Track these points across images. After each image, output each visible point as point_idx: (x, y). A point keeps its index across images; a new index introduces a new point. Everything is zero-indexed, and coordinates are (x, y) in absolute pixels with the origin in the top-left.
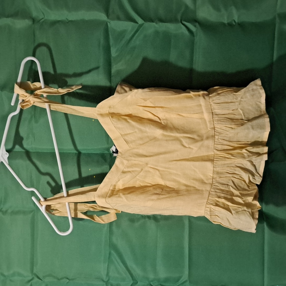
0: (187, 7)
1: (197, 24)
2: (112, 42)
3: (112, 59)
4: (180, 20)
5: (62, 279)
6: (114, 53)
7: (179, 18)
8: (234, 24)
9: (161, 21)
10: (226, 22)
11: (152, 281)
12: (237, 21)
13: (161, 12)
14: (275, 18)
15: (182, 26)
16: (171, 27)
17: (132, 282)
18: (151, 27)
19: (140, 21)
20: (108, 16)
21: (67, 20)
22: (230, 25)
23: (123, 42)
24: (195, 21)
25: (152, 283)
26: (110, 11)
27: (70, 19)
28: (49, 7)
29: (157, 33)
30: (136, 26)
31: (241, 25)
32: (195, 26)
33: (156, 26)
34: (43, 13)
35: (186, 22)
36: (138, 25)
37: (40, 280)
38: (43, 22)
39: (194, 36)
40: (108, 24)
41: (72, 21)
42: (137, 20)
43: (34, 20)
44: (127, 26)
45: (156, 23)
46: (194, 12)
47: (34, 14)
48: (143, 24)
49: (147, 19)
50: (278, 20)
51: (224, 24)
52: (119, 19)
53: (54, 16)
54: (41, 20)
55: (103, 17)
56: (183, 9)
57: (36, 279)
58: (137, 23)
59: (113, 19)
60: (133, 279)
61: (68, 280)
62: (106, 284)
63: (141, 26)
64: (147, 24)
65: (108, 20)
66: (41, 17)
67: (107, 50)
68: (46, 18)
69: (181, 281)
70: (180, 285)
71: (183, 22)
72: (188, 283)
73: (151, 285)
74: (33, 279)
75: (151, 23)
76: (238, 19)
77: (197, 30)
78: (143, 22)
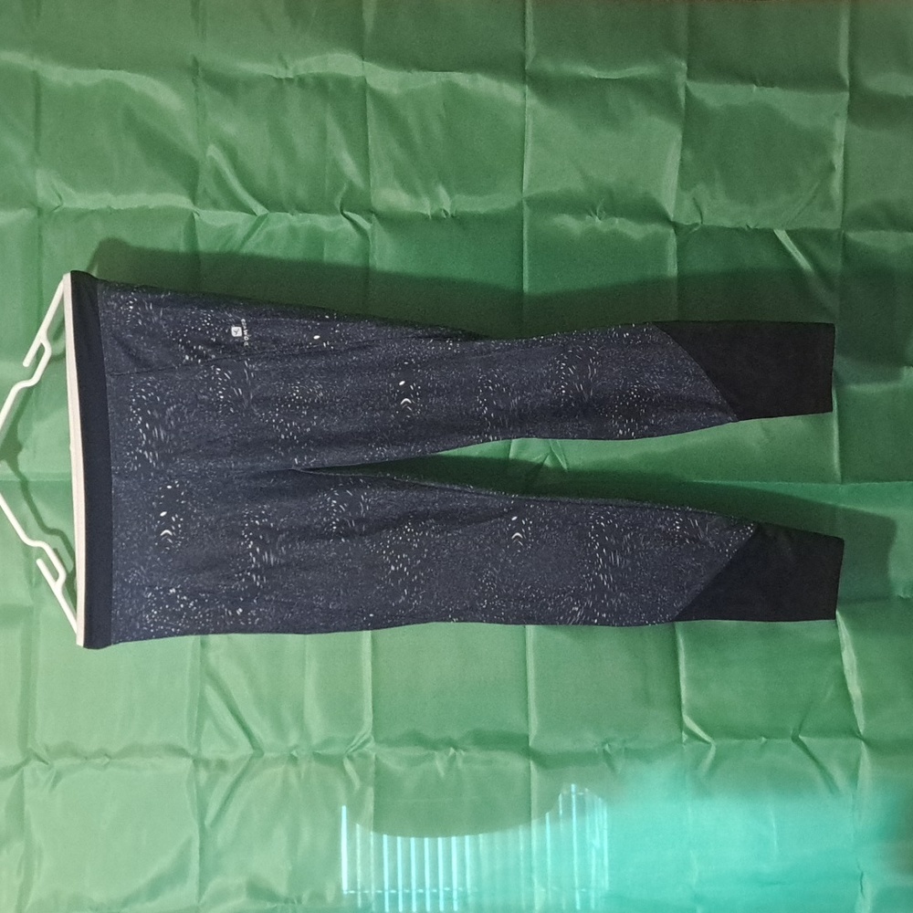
0: (351, 183)
1: (373, 217)
4: (339, 209)
5: (93, 756)
7: (338, 205)
8: (444, 216)
9: (302, 209)
10: (428, 211)
11: (296, 747)
12: (448, 210)
13: (302, 193)
14: (520, 206)
15: (344, 219)
16: (322, 222)
17: (251, 752)
18: (282, 221)
19: (260, 210)
20: (194, 199)
21: (110, 208)
22: (437, 218)
24: (369, 211)
25: (294, 753)
26: (200, 191)
27: (116, 207)
28: (74, 185)
29: (293, 230)
30: (250, 220)
31: (460, 220)
32: (369, 220)
33: (293, 218)
34: (60, 197)
35: (352, 212)
36: (256, 218)
37: (42, 763)
38: (59, 212)
39: (368, 240)
40: (195, 215)
41: (118, 211)
42: (254, 209)
43: (40, 211)
45: (292, 214)
46: (367, 195)
47: (42, 194)
48: (267, 215)
49: (273, 204)
50: (527, 211)
51: (426, 218)
52: (215, 205)
53: (82, 201)
54: (56, 208)
55: (183, 202)
56: (345, 188)
57: (34, 764)
58: (255, 214)
59: (203, 207)
60: (253, 748)
61: (107, 760)
62: (194, 761)
63: (263, 218)
64: (275, 216)
65: (196, 209)
66: (57, 205)
68: (65, 205)
69: (357, 741)
70: (356, 750)
71: (345, 213)
72: (371, 745)
73: (292, 756)
74: (25, 762)
75: (283, 214)
76: (452, 207)
77: (373, 228)
78: (266, 211)
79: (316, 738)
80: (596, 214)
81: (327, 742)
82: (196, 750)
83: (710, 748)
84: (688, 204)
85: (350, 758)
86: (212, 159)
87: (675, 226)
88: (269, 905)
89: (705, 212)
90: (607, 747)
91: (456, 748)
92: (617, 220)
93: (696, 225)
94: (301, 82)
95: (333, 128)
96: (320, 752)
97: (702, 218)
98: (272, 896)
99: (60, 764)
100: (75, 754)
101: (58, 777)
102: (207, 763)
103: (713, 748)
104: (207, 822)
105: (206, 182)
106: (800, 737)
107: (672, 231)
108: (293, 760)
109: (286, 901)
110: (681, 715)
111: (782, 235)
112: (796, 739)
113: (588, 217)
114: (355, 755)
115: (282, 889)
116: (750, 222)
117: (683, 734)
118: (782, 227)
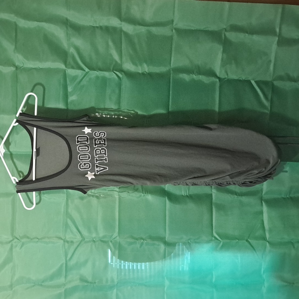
0: (116, 62)
1: (123, 73)
2: (68, 82)
3: (68, 93)
4: (112, 70)
5: (33, 239)
6: (70, 89)
7: (112, 69)
8: (146, 73)
9: (100, 70)
10: (140, 72)
11: (95, 238)
12: (147, 72)
13: (100, 64)
14: (170, 71)
15: (114, 73)
16: (107, 74)
17: (81, 239)
18: (94, 74)
19: (87, 70)
20: (66, 66)
21: (39, 67)
22: (143, 74)
23: (75, 83)
24: (121, 71)
25: (94, 239)
26: (68, 63)
27: (41, 67)
28: (27, 59)
29: (97, 77)
30: (84, 73)
31: (150, 75)
32: (122, 74)
33: (98, 73)
34: (23, 63)
35: (116, 71)
36: (85, 72)
37: (18, 240)
38: (23, 68)
39: (121, 80)
40: (66, 71)
41: (42, 69)
42: (85, 69)
43: (17, 68)
44: (79, 72)
45: (97, 71)
46: (121, 65)
47: (17, 64)
48: (89, 72)
49: (91, 68)
50: (172, 72)
52: (73, 68)
53: (30, 64)
55: (63, 66)
56: (114, 63)
57: (16, 240)
58: (85, 71)
59: (69, 68)
60: (82, 238)
61: (38, 240)
62: (64, 241)
63: (87, 73)
64: (92, 72)
65: (66, 69)
66: (22, 66)
67: (65, 87)
68: (25, 66)
69: (113, 237)
70: (113, 239)
71: (114, 71)
72: (118, 238)
73: (94, 240)
74: (13, 240)
75: (94, 72)
76: (148, 70)
77: (123, 77)
78: (89, 70)
79: (101, 235)
80: (194, 73)
81: (104, 237)
82: (64, 237)
83: (221, 242)
84: (223, 71)
85: (111, 242)
86: (72, 52)
87: (219, 78)
88: (86, 284)
89: (229, 74)
90: (189, 241)
91: (143, 240)
92: (201, 76)
93: (226, 78)
94: (101, 28)
95: (111, 44)
96: (102, 239)
97: (228, 76)
98: (87, 281)
99: (24, 240)
100: (28, 238)
101: (23, 244)
102: (68, 242)
103: (222, 243)
104: (68, 259)
105: (70, 60)
106: (249, 240)
107: (218, 80)
108: (94, 241)
109: (91, 283)
110: (213, 232)
111: (253, 82)
112: (247, 241)
113: (191, 75)
114: (113, 241)
115: (90, 279)
116: (243, 78)
117: (213, 238)
118: (253, 80)
